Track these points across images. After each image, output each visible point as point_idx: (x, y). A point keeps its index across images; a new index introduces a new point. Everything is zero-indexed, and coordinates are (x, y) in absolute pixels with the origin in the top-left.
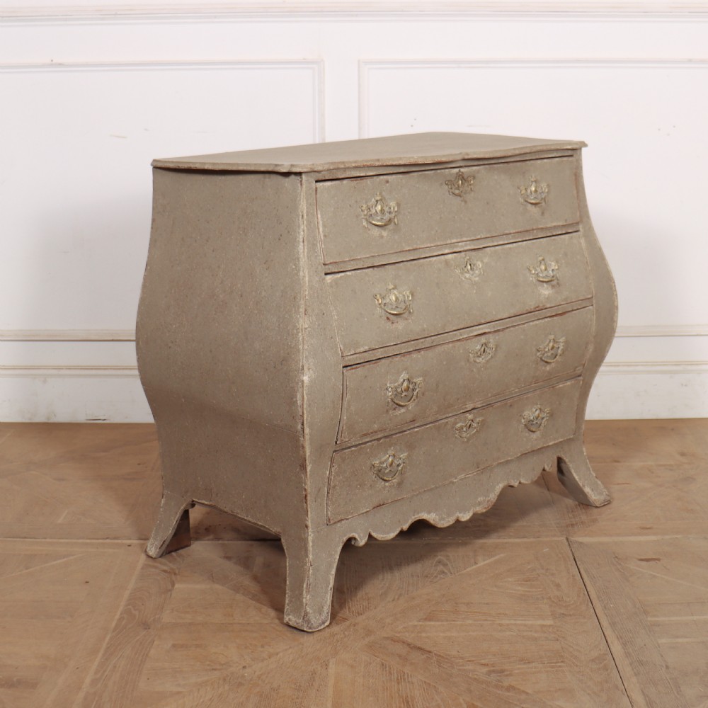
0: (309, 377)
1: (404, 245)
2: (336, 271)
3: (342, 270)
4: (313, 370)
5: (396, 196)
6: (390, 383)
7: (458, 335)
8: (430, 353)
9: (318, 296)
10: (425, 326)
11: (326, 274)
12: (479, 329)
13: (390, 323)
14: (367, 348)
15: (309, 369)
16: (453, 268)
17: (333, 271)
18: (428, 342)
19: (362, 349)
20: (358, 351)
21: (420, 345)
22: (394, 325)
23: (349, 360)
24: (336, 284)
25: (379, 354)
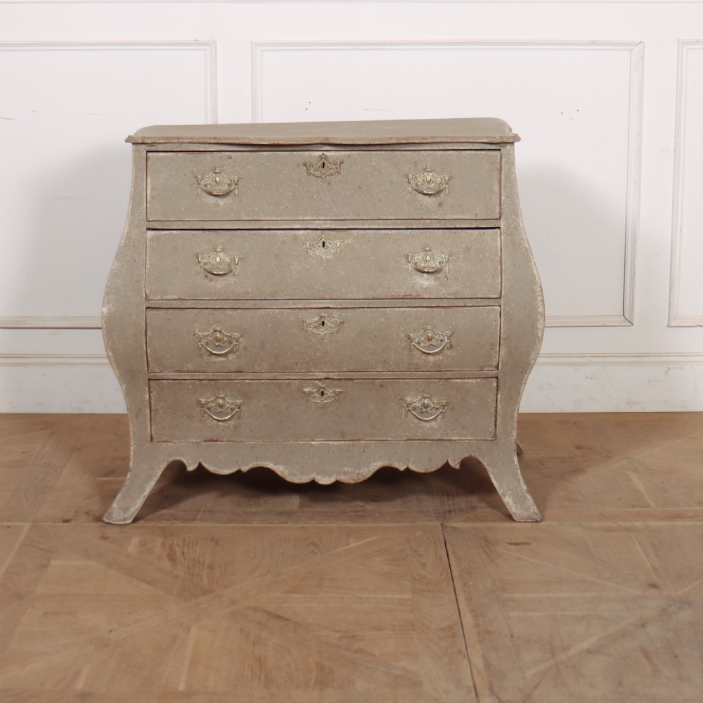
0: (108, 309)
1: (242, 215)
2: (160, 228)
3: (166, 228)
4: (113, 305)
5: (240, 171)
6: (199, 331)
7: (291, 304)
8: (249, 313)
9: (133, 246)
10: (250, 290)
11: (148, 229)
12: (320, 303)
13: (207, 281)
14: (176, 297)
15: (109, 303)
16: (301, 243)
17: (157, 227)
18: (249, 304)
19: (170, 297)
20: (164, 298)
21: (239, 304)
22: (212, 283)
23: (154, 303)
24: (158, 239)
25: (188, 304)
